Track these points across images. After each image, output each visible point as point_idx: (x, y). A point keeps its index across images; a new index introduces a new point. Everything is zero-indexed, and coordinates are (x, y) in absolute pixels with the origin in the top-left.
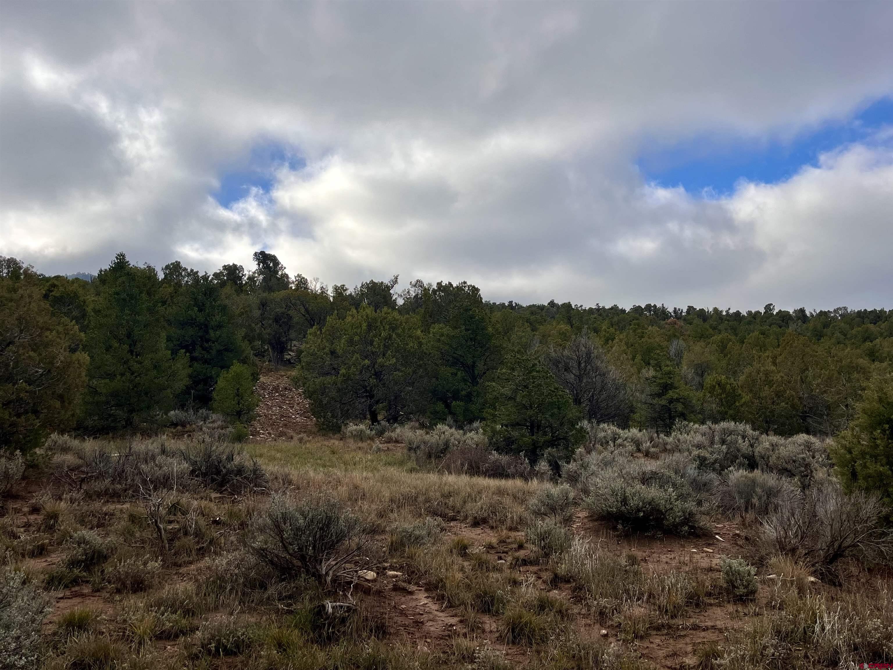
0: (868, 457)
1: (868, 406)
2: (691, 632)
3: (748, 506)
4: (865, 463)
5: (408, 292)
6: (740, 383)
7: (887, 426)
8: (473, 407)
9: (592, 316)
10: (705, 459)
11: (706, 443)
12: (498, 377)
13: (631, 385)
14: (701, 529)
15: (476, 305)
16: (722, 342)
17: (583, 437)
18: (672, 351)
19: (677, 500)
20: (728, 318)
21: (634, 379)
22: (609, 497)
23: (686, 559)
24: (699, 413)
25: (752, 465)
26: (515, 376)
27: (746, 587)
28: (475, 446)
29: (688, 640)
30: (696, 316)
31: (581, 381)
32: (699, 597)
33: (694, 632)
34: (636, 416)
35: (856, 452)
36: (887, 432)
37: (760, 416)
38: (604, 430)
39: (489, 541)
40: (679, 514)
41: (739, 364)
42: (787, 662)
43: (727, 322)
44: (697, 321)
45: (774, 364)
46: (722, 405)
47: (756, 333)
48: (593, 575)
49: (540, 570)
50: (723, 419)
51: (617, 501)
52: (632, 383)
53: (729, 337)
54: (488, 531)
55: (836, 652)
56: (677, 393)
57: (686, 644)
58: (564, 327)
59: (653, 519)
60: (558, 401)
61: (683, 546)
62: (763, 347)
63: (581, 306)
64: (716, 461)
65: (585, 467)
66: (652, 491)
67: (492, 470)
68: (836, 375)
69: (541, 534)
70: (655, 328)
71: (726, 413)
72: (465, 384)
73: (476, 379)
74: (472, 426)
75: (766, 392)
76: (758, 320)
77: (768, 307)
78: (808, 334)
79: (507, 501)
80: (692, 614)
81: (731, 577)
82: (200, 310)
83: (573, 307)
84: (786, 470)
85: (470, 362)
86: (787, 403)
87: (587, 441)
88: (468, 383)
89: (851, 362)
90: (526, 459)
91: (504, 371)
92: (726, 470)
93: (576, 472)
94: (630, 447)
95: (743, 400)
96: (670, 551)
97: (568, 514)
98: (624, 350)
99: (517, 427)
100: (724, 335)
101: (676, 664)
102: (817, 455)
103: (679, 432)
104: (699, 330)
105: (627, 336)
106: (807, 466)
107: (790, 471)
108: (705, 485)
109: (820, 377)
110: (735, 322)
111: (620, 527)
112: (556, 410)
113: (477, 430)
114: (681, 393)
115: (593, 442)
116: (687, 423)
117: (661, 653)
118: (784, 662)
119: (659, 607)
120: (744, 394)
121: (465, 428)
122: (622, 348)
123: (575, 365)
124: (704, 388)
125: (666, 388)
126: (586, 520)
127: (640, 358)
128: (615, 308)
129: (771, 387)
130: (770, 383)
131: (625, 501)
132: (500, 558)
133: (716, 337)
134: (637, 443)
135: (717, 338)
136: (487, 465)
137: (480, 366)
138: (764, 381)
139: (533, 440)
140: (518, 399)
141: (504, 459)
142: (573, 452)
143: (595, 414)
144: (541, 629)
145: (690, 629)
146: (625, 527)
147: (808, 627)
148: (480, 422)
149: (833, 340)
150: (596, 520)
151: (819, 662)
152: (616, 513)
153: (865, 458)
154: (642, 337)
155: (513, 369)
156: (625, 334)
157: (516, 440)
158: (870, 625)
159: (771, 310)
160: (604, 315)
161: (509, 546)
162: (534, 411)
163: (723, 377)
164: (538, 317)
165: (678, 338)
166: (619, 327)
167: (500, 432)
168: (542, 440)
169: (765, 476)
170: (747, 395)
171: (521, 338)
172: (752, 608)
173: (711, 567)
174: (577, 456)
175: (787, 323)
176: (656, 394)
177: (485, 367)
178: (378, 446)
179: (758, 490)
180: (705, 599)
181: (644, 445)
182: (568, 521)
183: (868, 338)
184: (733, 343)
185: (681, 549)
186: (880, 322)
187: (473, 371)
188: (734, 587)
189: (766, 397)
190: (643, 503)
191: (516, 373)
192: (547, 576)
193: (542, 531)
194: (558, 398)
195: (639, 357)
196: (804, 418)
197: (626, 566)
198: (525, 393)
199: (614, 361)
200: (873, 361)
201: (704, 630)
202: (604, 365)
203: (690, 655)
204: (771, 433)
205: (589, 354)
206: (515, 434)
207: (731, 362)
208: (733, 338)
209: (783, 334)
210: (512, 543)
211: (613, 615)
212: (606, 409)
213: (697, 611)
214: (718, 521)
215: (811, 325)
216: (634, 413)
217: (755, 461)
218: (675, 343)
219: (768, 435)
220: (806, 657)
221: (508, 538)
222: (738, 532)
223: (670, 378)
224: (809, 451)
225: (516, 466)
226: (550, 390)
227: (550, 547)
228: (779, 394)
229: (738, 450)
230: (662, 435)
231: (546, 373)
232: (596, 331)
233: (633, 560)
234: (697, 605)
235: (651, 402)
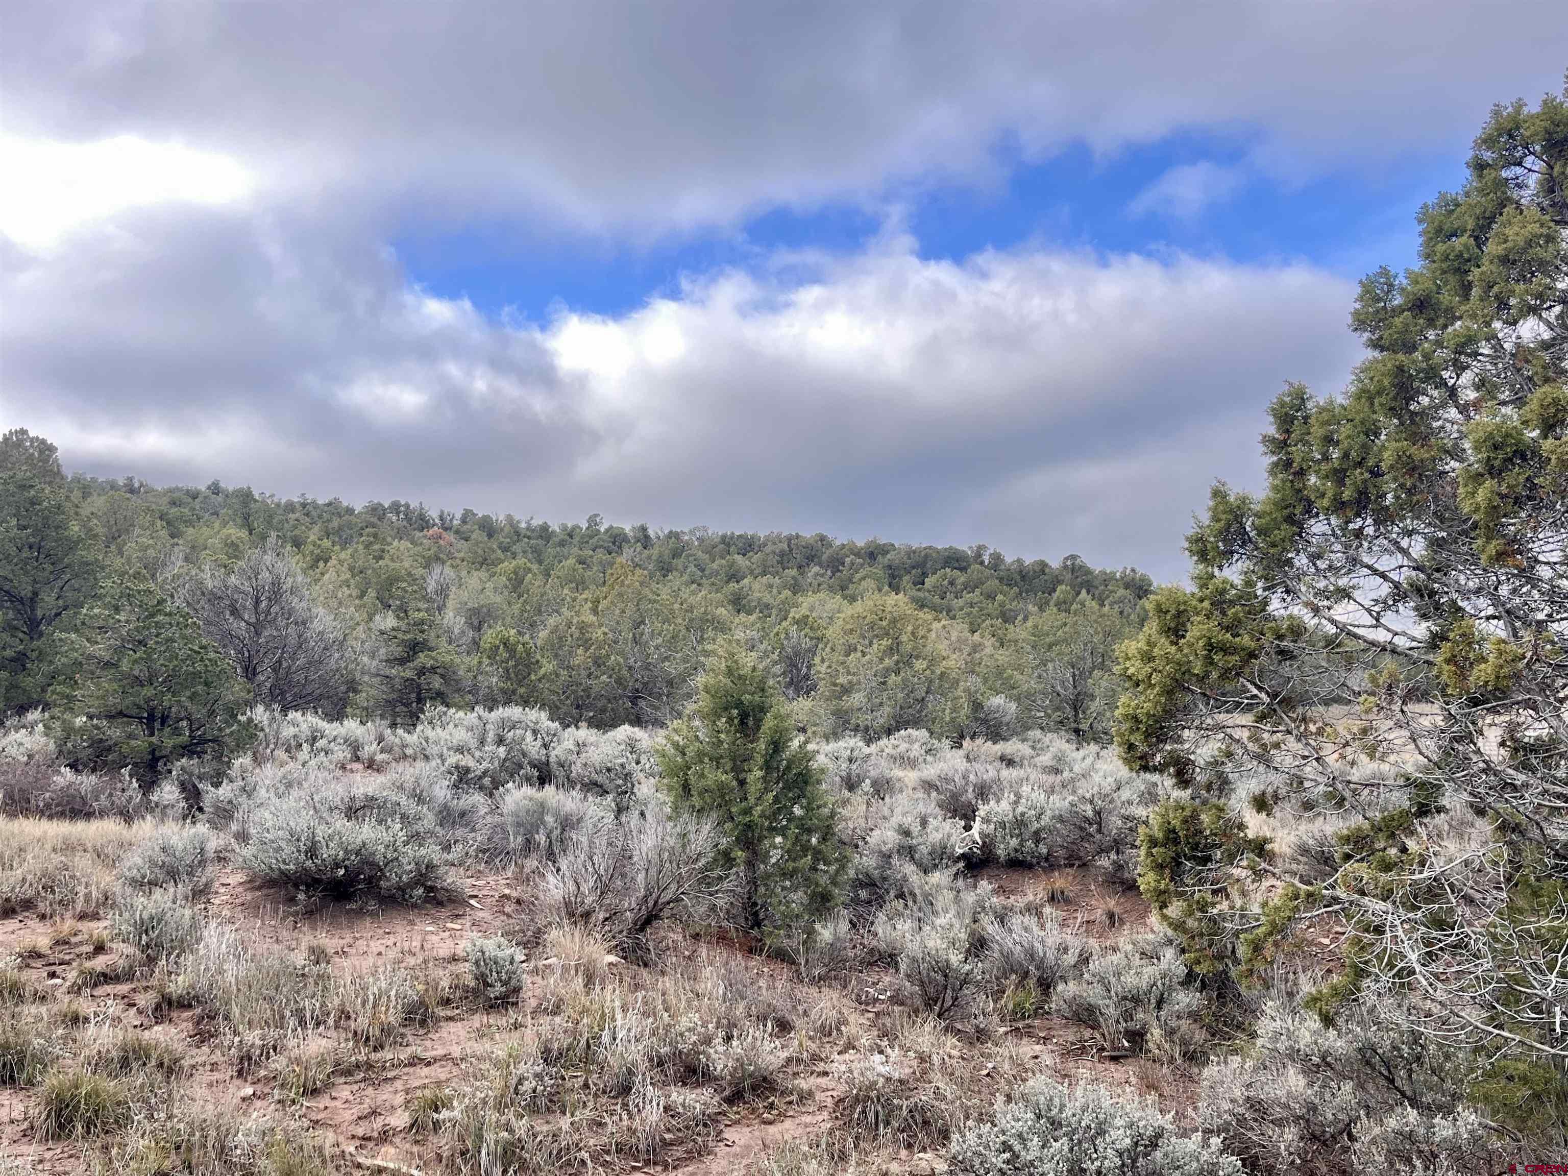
0: (706, 760)
1: (712, 681)
2: (406, 1070)
3: (529, 846)
4: (703, 770)
6: (539, 643)
7: (735, 712)
8: (27, 682)
9: (291, 515)
10: (468, 770)
11: (473, 743)
12: (83, 623)
13: (354, 643)
14: (447, 890)
15: (48, 479)
16: (516, 573)
17: (253, 736)
18: (431, 587)
19: (406, 843)
20: (529, 533)
21: (360, 631)
22: (283, 844)
23: (414, 944)
24: (470, 692)
25: (544, 777)
26: (119, 621)
27: (505, 983)
28: (26, 758)
29: (399, 1084)
30: (476, 527)
31: (258, 634)
32: (427, 1009)
33: (411, 1070)
34: (361, 699)
35: (690, 752)
36: (736, 721)
37: (567, 698)
38: (295, 724)
39: (33, 943)
40: (409, 868)
41: (540, 611)
42: (555, 1099)
43: (526, 540)
44: (479, 535)
45: (595, 611)
46: (508, 678)
47: (571, 561)
48: (239, 990)
49: (134, 990)
50: (506, 704)
51: (299, 851)
52: (356, 639)
53: (529, 565)
54: (34, 923)
55: (630, 1072)
56: (433, 658)
57: (396, 1092)
58: (236, 533)
59: (365, 879)
60: (207, 671)
61: (412, 923)
62: (580, 585)
63: (272, 496)
64: (485, 773)
65: (248, 792)
66: (365, 830)
67: (57, 805)
68: (684, 631)
69: (142, 923)
70: (405, 544)
71: (514, 692)
72: (12, 636)
73: (38, 626)
74: (23, 720)
75: (580, 657)
76: (576, 540)
77: (593, 521)
78: (651, 567)
79: (82, 863)
80: (411, 1038)
81: (483, 969)
83: (257, 497)
84: (596, 784)
85: (26, 591)
86: (610, 677)
87: (261, 744)
88: (21, 635)
89: (705, 613)
90: (134, 780)
91: (96, 611)
92: (501, 788)
93: (230, 802)
94: (341, 753)
95: (543, 671)
96: (389, 933)
97: (204, 880)
98: (347, 581)
99: (120, 721)
100: (521, 561)
101: (373, 1130)
102: (644, 759)
103: (429, 727)
104: (480, 551)
105: (352, 556)
106: (627, 776)
107: (601, 786)
108: (463, 814)
109: (660, 634)
110: (540, 542)
111: (301, 896)
112: (200, 688)
113: (33, 726)
114: (440, 658)
115: (272, 746)
116: (445, 709)
117: (348, 1115)
118: (551, 1101)
119: (355, 1033)
120: (544, 661)
121: (8, 723)
122: (343, 577)
123: (249, 603)
124: (481, 650)
125: (414, 648)
126: (241, 889)
127: (374, 594)
128: (333, 507)
129: (587, 649)
130: (586, 644)
131: (312, 851)
132: (53, 975)
133: (506, 563)
134: (355, 747)
135: (508, 565)
136: (47, 795)
137: (48, 600)
138: (578, 639)
139: (151, 744)
140: (125, 666)
141: (87, 782)
142: (229, 764)
143: (283, 693)
144: (119, 1104)
145: (405, 1066)
146: (310, 897)
147: (593, 1038)
148: (43, 711)
149: (686, 578)
150: (259, 888)
151: (604, 1092)
152: (296, 872)
153: (702, 762)
154: (381, 558)
155: (117, 609)
156: (349, 551)
157: (116, 744)
158: (684, 1022)
159: (596, 524)
160: (314, 513)
161: (77, 951)
162: (155, 689)
163: (513, 632)
164: (186, 510)
165: (443, 563)
166: (340, 537)
167: (82, 730)
168: (169, 743)
169: (561, 795)
170: (549, 662)
171: (147, 547)
172: (512, 1015)
173: (454, 955)
174: (234, 772)
175: (620, 547)
176: (396, 659)
177: (61, 602)
179: (549, 819)
180: (436, 1010)
181: (366, 748)
182: (201, 893)
183: (734, 576)
184: (534, 575)
185: (408, 928)
186: (751, 554)
187: (33, 609)
188: (487, 985)
189: (579, 665)
190: (346, 851)
191: (122, 617)
192: (146, 1000)
193: (145, 916)
194: (206, 666)
195: (372, 593)
196: (634, 700)
197: (304, 967)
198: (138, 655)
199: (326, 598)
200: (739, 611)
201: (429, 1064)
202: (304, 604)
203: (399, 1111)
204: (583, 724)
205: (276, 584)
206: (114, 733)
207: (528, 608)
208: (535, 567)
209: (611, 564)
210: (81, 943)
211: (268, 1059)
212: (304, 686)
213: (421, 1032)
214: (479, 874)
215: (655, 552)
216: (356, 691)
217: (549, 772)
218: (437, 569)
219: (577, 728)
220: (586, 1086)
221: (75, 935)
222: (507, 891)
223: (423, 632)
224: (631, 753)
225: (111, 795)
226: (190, 649)
227: (159, 945)
228: (598, 662)
229: (524, 755)
230: (400, 731)
231: (183, 617)
232: (297, 544)
233: (319, 955)
234: (423, 1023)
235: (388, 673)
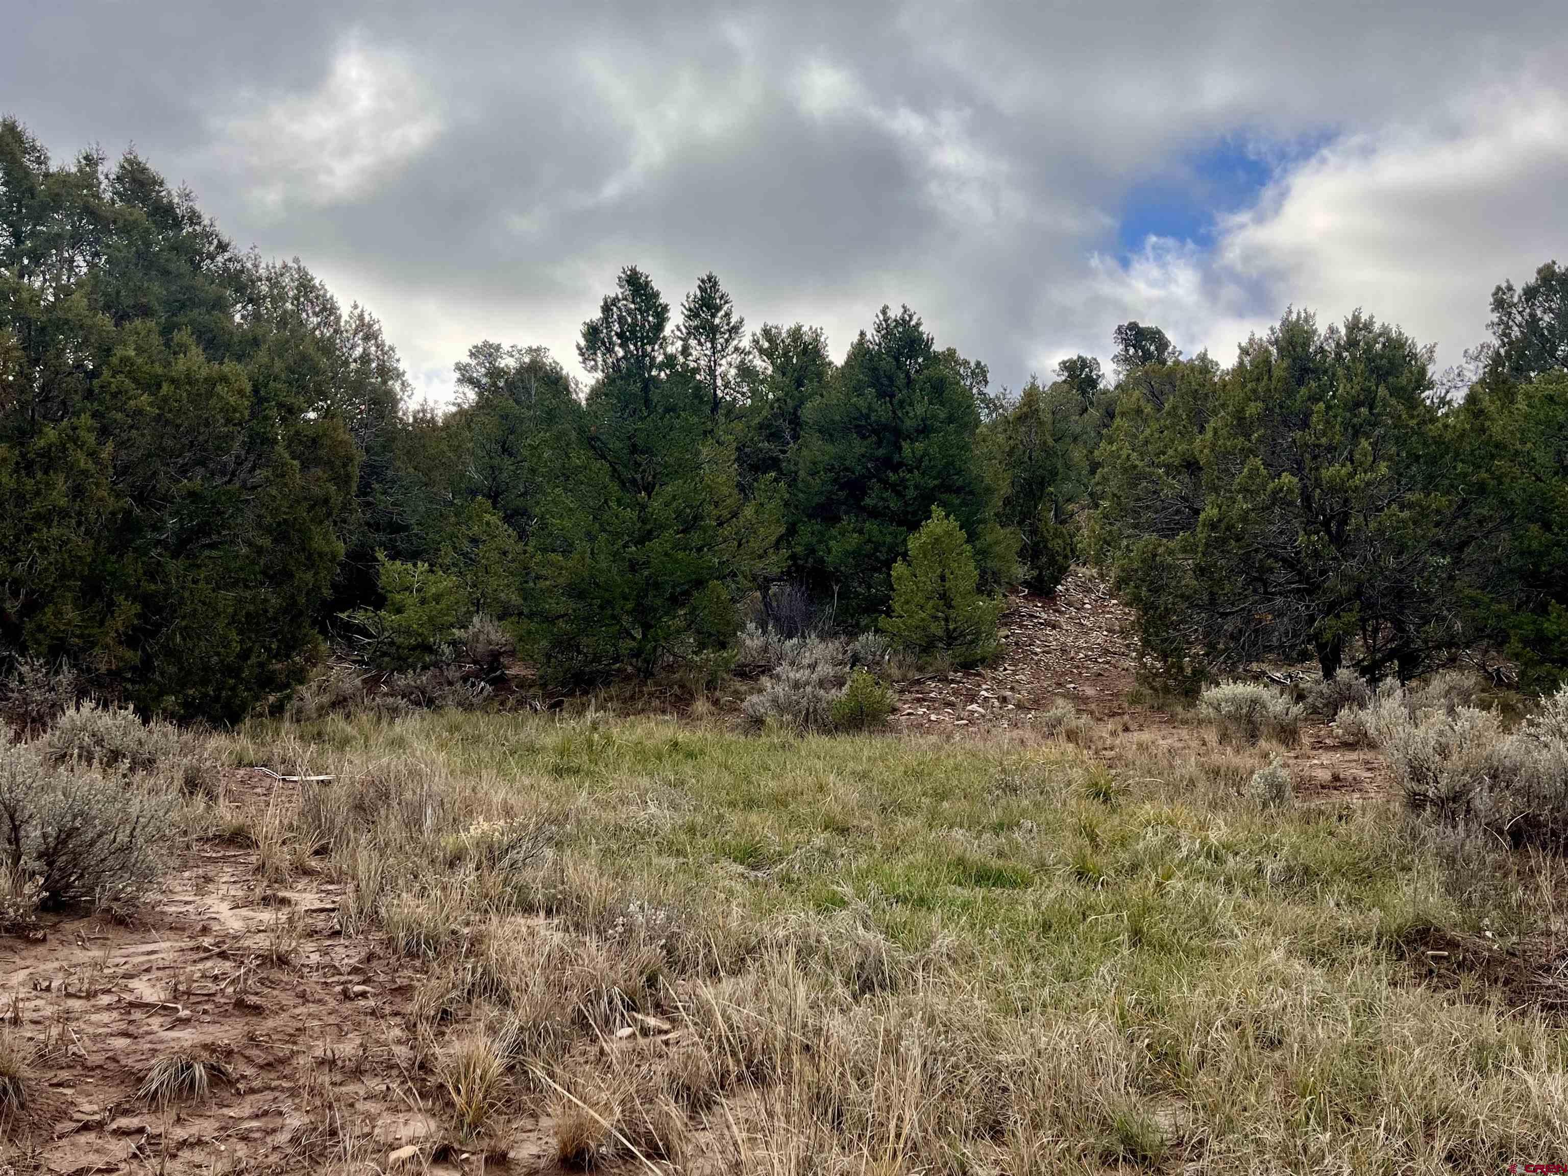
5: (1459, 375)
82: (881, 395)
178: (1273, 774)
